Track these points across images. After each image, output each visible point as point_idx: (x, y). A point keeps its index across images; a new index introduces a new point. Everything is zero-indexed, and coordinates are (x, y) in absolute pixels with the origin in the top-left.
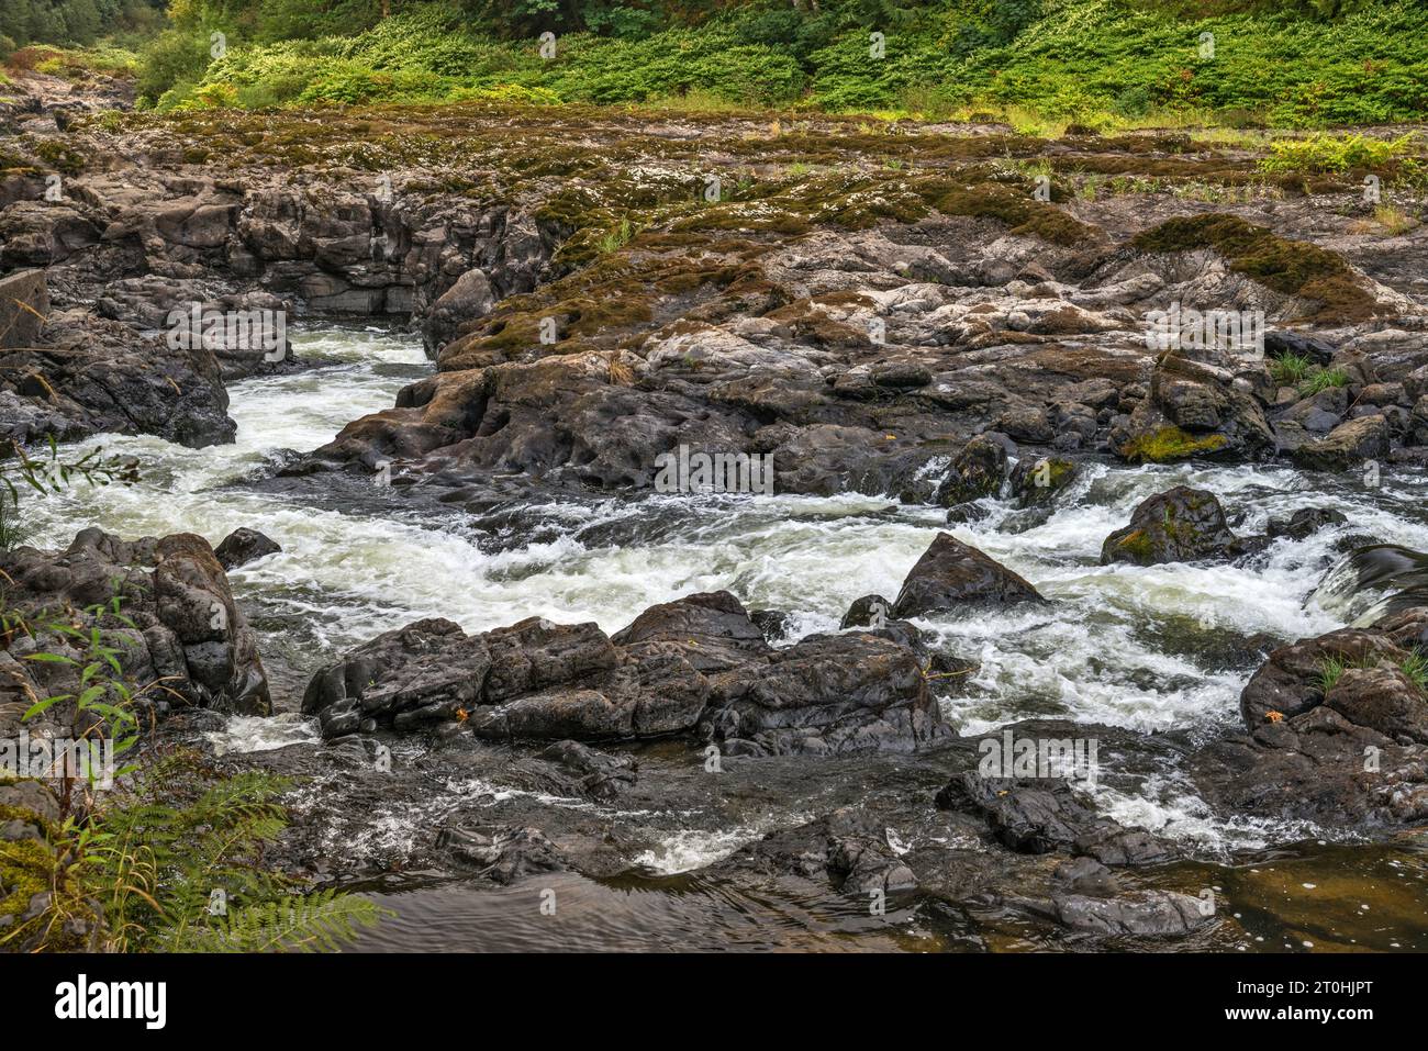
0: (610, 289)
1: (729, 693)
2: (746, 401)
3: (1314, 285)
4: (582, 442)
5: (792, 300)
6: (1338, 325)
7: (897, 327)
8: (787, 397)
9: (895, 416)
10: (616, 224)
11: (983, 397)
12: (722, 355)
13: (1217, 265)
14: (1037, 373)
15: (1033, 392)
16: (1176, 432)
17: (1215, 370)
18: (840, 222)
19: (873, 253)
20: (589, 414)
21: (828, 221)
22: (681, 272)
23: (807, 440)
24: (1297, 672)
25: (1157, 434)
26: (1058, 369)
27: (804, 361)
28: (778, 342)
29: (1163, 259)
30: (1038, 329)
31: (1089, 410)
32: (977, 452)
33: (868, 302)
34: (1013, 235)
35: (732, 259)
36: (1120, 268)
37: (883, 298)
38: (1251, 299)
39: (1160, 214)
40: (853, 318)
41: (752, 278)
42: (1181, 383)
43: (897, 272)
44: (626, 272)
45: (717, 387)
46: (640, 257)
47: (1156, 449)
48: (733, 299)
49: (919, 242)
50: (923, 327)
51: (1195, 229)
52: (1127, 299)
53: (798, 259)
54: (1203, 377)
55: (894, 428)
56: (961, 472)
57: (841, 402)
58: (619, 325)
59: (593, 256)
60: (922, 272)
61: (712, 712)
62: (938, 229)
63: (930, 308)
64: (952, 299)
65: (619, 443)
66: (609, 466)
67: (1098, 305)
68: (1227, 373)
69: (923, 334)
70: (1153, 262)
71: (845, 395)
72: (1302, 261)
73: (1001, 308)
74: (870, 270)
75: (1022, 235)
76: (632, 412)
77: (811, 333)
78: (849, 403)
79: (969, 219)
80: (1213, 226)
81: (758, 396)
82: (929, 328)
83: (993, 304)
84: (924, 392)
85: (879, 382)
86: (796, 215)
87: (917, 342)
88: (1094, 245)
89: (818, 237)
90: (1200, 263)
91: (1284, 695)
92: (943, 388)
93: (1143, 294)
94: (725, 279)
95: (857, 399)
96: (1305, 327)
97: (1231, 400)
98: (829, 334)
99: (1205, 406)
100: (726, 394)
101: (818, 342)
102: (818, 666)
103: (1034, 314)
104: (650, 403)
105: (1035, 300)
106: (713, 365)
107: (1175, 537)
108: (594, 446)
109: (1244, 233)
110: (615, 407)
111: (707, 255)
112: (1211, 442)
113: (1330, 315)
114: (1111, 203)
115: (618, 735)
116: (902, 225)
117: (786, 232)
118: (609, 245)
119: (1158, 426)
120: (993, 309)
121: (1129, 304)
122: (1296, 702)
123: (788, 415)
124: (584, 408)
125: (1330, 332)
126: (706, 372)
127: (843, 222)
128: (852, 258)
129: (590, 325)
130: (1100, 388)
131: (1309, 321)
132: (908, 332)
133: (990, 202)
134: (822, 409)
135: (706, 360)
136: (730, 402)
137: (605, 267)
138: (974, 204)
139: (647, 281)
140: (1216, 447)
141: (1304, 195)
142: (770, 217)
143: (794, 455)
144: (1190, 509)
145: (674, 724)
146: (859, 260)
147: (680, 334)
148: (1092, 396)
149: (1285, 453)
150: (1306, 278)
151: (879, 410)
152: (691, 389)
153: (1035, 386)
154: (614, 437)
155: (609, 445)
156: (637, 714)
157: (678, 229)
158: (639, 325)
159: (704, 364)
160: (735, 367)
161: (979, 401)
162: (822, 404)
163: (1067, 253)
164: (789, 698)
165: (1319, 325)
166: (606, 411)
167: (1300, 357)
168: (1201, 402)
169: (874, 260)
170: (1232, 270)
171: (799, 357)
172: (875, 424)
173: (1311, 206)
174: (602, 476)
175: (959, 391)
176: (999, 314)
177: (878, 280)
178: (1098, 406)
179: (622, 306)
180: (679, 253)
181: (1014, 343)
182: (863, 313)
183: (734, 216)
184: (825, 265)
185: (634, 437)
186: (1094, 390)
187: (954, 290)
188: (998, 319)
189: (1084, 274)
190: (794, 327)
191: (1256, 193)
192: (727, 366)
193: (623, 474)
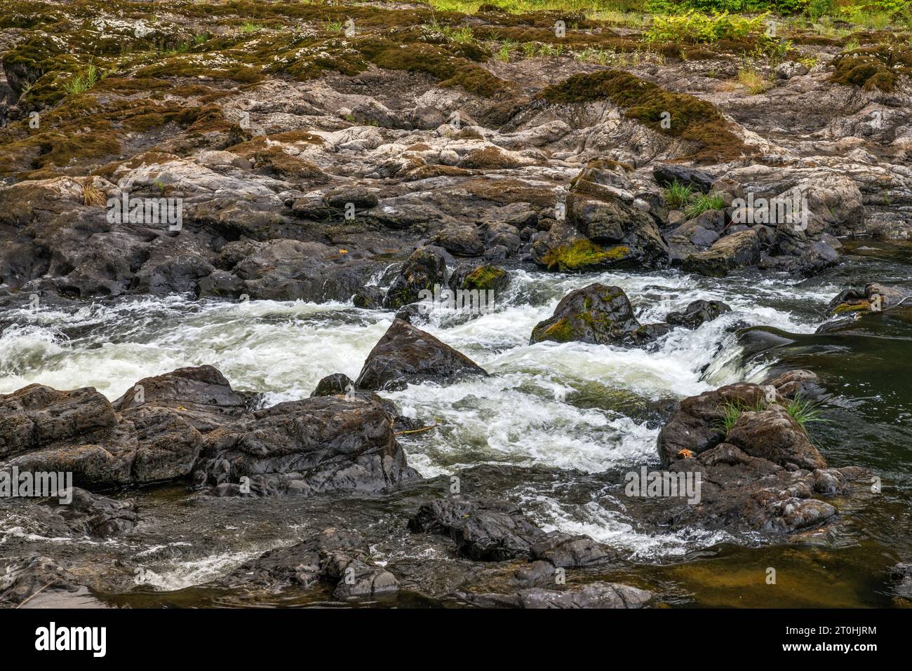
0: (80, 126)
1: (220, 444)
2: (212, 220)
3: (694, 129)
4: (59, 256)
5: (249, 137)
6: (714, 162)
7: (344, 162)
8: (250, 217)
9: (347, 233)
10: (83, 69)
11: (422, 217)
12: (189, 181)
13: (614, 114)
14: (467, 199)
15: (465, 215)
16: (588, 244)
17: (619, 192)
18: (289, 73)
19: (321, 100)
20: (66, 231)
21: (278, 71)
22: (146, 112)
23: (270, 252)
24: (703, 417)
25: (572, 245)
26: (485, 196)
27: (263, 188)
28: (239, 172)
29: (569, 109)
30: (466, 164)
31: (513, 229)
32: (420, 261)
33: (317, 140)
34: (441, 87)
35: (193, 102)
36: (533, 116)
37: (331, 138)
38: (643, 141)
39: (564, 74)
40: (305, 153)
41: (213, 118)
42: (591, 202)
43: (341, 117)
44: (94, 111)
46: (108, 98)
47: (572, 258)
48: (195, 136)
49: (360, 92)
50: (366, 163)
51: (595, 84)
52: (540, 142)
53: (253, 103)
54: (609, 197)
55: (346, 243)
56: (407, 278)
57: (299, 222)
58: (89, 157)
59: (61, 97)
60: (364, 117)
61: (205, 462)
62: (377, 81)
63: (372, 146)
64: (392, 139)
65: (95, 257)
66: (86, 277)
67: (515, 146)
68: (629, 194)
69: (367, 168)
70: (560, 111)
71: (302, 215)
72: (683, 109)
73: (434, 147)
74: (318, 114)
75: (449, 87)
76: (105, 231)
77: (268, 165)
78: (306, 223)
79: (403, 73)
80: (610, 81)
81: (224, 216)
82: (372, 163)
83: (426, 143)
84: (372, 213)
85: (332, 204)
86: (250, 66)
87: (362, 175)
88: (510, 96)
89: (270, 85)
90: (599, 112)
91: (693, 436)
92: (388, 210)
93: (553, 138)
94: (187, 119)
95: (313, 219)
96: (687, 164)
97: (632, 217)
98: (284, 165)
99: (611, 222)
100: (194, 214)
101: (275, 172)
102: (300, 419)
103: (462, 152)
105: (462, 141)
106: (181, 189)
107: (592, 325)
108: (72, 259)
109: (636, 86)
110: (91, 225)
111: (170, 98)
112: (616, 252)
113: (707, 154)
114: (522, 64)
115: (118, 483)
116: (345, 77)
117: (241, 80)
118: (76, 88)
119: (572, 239)
120: (427, 148)
121: (541, 146)
122: (703, 441)
123: (251, 232)
124: (60, 225)
125: (708, 168)
126: (176, 196)
127: (292, 72)
128: (302, 103)
129: (61, 156)
130: (522, 211)
131: (691, 159)
132: (353, 167)
133: (421, 59)
134: (281, 228)
135: (174, 185)
136: (198, 221)
137: (74, 106)
138: (407, 60)
139: (114, 119)
140: (621, 256)
141: (681, 60)
142: (227, 66)
143: (258, 266)
144: (604, 302)
145: (171, 473)
146: (308, 105)
147: (148, 164)
148: (515, 217)
149: (676, 263)
150: (686, 124)
151: (333, 229)
153: (466, 209)
154: (91, 251)
155: (85, 259)
156: (136, 464)
157: (141, 75)
158: (110, 156)
159: (173, 189)
160: (202, 192)
161: (419, 221)
162: (282, 223)
163: (488, 103)
164: (275, 447)
165: (698, 162)
166: (82, 229)
167: (686, 185)
168: (608, 218)
169: (321, 105)
170: (628, 117)
171: (259, 185)
172: (328, 239)
173: (687, 70)
174: (80, 286)
175: (402, 212)
176: (432, 152)
177: (325, 123)
178: (521, 225)
179: (92, 140)
180: (143, 96)
181: (446, 174)
182: (313, 150)
183: (194, 65)
184: (276, 108)
185: (110, 251)
186: (517, 212)
187: (391, 132)
188: (432, 156)
189: (503, 121)
190: (253, 160)
191: (642, 59)
192: (194, 190)
193: (99, 284)
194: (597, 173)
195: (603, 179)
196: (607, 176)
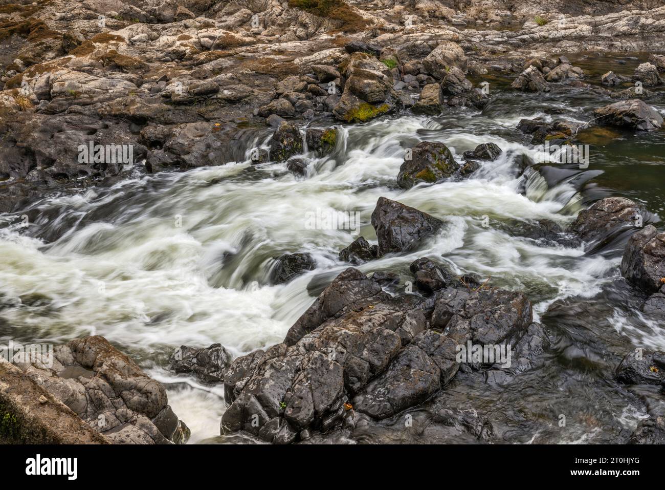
2: (126, 114)
3: (334, 12)
4: (40, 153)
5: (78, 42)
8: (150, 109)
9: (211, 111)
12: (83, 85)
14: (253, 75)
15: (258, 86)
16: (368, 106)
17: (375, 72)
19: (93, 7)
20: (36, 135)
25: (359, 107)
26: (262, 72)
27: (126, 82)
28: (98, 71)
30: (218, 47)
31: (302, 95)
33: (119, 38)
35: (18, 17)
37: (123, 35)
38: (307, 21)
40: (120, 49)
41: (43, 30)
42: (366, 81)
45: (103, 108)
47: (361, 115)
53: (57, 14)
54: (372, 77)
57: (178, 108)
63: (153, 39)
64: (160, 32)
66: (67, 166)
68: (379, 73)
71: (179, 103)
73: (192, 36)
76: (61, 131)
77: (113, 63)
78: (183, 107)
81: (132, 111)
83: (185, 33)
84: (219, 96)
85: (195, 94)
94: (23, 31)
95: (186, 105)
97: (386, 86)
98: (124, 63)
99: (379, 92)
100: (111, 111)
101: (119, 68)
103: (213, 38)
104: (68, 123)
105: (206, 30)
106: (85, 93)
107: (442, 170)
108: (50, 154)
110: (48, 128)
112: (380, 108)
113: (349, 27)
119: (358, 104)
120: (188, 37)
123: (153, 119)
124: (30, 132)
126: (84, 98)
132: (151, 54)
134: (170, 113)
135: (80, 90)
136: (115, 116)
140: (386, 110)
143: (183, 145)
146: (90, 12)
148: (297, 86)
149: (406, 107)
150: (329, 8)
151: (203, 109)
152: (87, 110)
153: (257, 82)
154: (61, 147)
155: (59, 152)
159: (80, 93)
160: (100, 93)
161: (245, 97)
162: (169, 110)
170: (292, 6)
171: (120, 80)
172: (202, 117)
174: (65, 172)
176: (195, 40)
177: (110, 24)
178: (304, 92)
181: (221, 57)
182: (123, 46)
186: (294, 83)
187: (155, 26)
188: (198, 43)
190: (101, 61)
192: (94, 92)
193: (78, 169)
194: (361, 63)
195: (364, 65)
196: (366, 64)
